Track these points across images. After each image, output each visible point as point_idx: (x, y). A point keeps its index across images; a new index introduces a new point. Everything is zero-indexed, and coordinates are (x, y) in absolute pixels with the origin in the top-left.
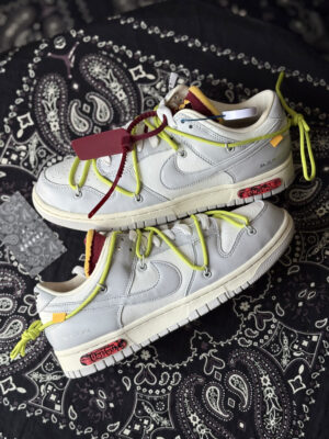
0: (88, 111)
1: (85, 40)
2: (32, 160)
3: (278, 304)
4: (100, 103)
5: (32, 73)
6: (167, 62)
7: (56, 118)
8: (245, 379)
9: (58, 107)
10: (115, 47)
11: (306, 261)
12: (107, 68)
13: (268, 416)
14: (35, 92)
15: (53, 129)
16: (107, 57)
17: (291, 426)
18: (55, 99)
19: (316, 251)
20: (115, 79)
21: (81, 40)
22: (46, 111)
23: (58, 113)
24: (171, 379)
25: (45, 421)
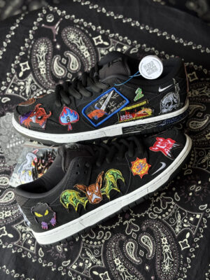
0: (65, 63)
1: (66, 17)
2: (27, 91)
3: (176, 193)
4: (73, 58)
5: (31, 37)
6: (117, 34)
7: (44, 66)
8: (151, 239)
9: (46, 59)
10: (85, 23)
11: (197, 167)
12: (79, 36)
13: (164, 264)
14: (32, 49)
15: (42, 73)
16: (80, 29)
17: (179, 270)
18: (44, 54)
19: (204, 161)
20: (83, 43)
21: (64, 17)
22: (39, 61)
23: (46, 63)
24: (104, 235)
25: (23, 256)
